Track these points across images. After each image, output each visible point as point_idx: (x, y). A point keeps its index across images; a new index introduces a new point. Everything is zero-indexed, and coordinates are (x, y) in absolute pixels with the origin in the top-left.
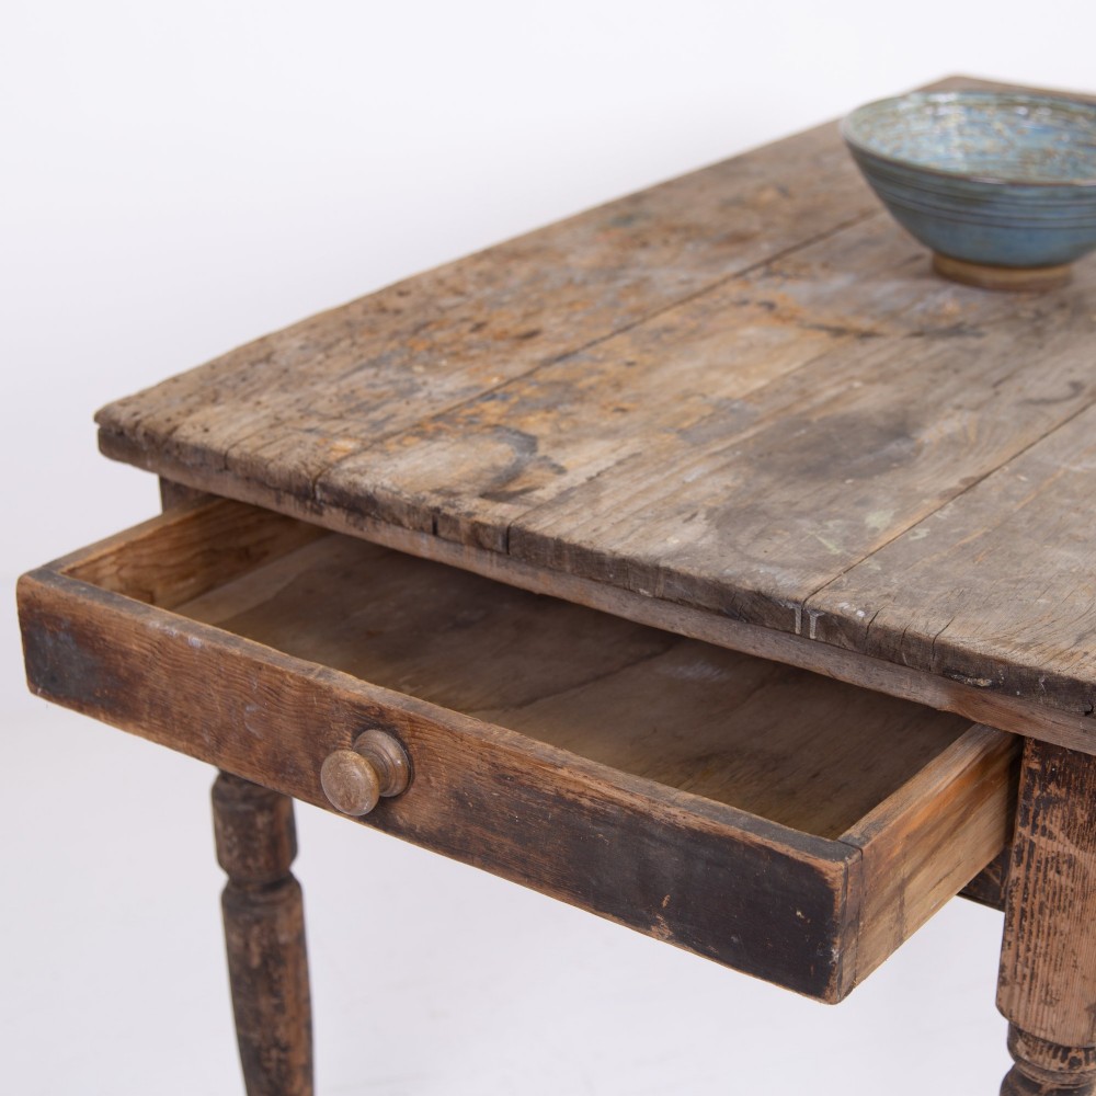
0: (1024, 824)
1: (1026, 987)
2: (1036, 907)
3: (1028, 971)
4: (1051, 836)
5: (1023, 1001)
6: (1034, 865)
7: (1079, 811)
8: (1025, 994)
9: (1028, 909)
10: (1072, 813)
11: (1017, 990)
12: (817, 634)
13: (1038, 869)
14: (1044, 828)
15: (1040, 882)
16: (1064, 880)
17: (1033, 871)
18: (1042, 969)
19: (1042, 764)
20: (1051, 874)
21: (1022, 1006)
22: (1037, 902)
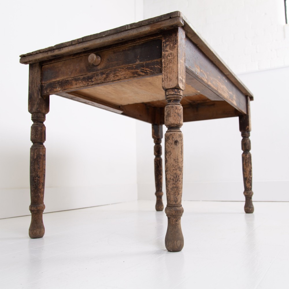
0: (163, 52)
1: (167, 80)
2: (167, 65)
3: (166, 77)
4: (168, 51)
5: (166, 83)
6: (165, 58)
7: (171, 45)
8: (166, 81)
9: (165, 66)
10: (170, 45)
11: (165, 82)
12: (130, 28)
13: (166, 58)
14: (166, 50)
15: (167, 60)
16: (170, 58)
17: (165, 59)
18: (169, 75)
19: (165, 40)
20: (168, 58)
21: (166, 84)
22: (167, 64)
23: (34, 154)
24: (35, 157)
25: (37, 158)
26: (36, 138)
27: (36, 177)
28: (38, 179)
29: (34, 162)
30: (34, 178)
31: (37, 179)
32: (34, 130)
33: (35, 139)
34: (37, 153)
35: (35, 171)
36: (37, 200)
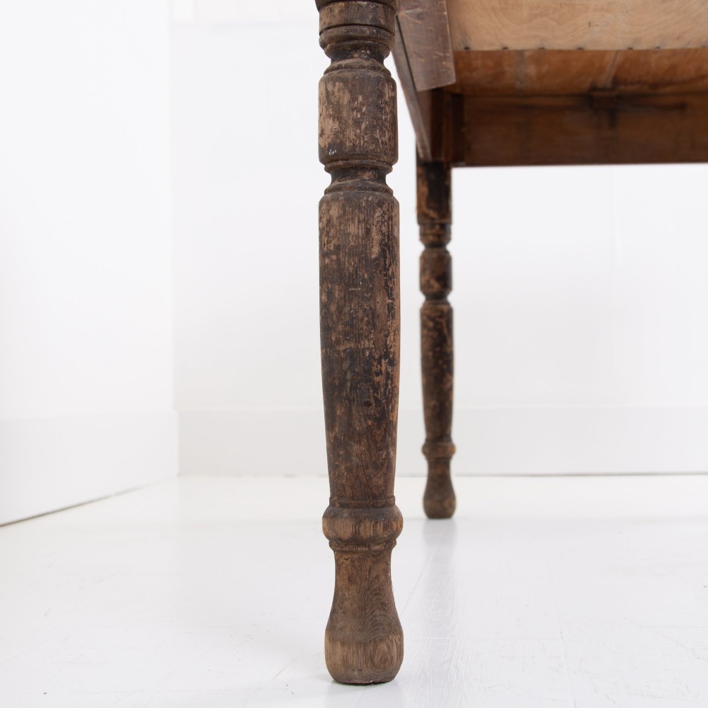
23: (368, 232)
24: (376, 250)
25: (383, 253)
26: (375, 141)
27: (380, 363)
28: (389, 370)
29: (371, 279)
30: (368, 363)
31: (383, 369)
32: (360, 98)
33: (372, 147)
34: (384, 229)
35: (374, 325)
36: (381, 482)
